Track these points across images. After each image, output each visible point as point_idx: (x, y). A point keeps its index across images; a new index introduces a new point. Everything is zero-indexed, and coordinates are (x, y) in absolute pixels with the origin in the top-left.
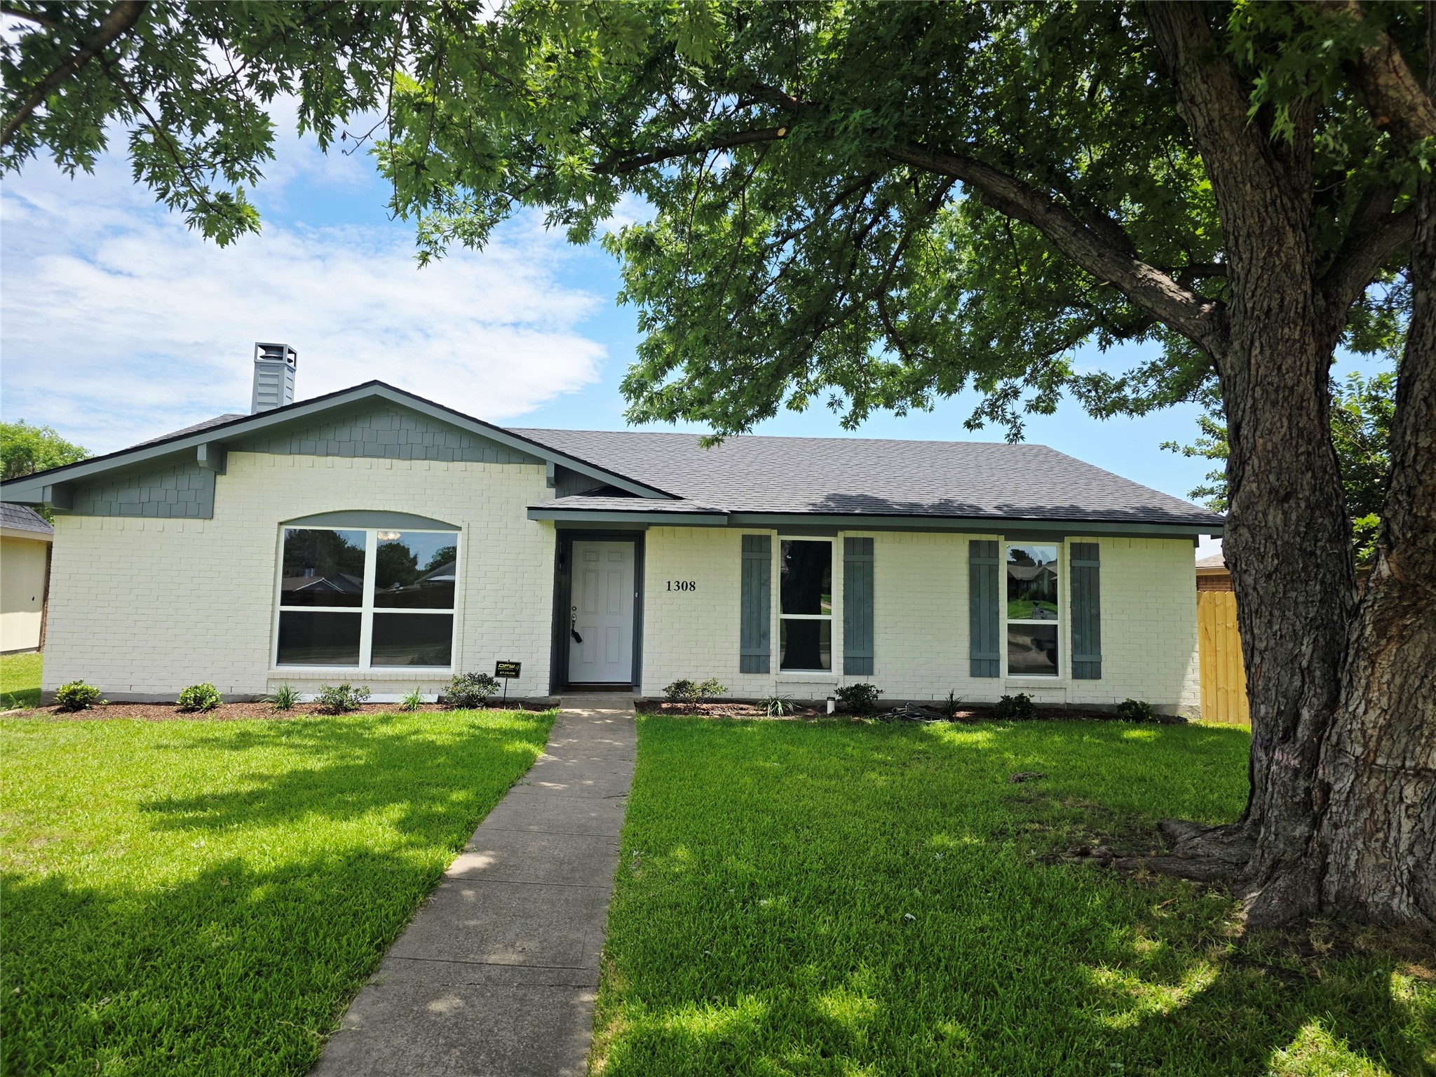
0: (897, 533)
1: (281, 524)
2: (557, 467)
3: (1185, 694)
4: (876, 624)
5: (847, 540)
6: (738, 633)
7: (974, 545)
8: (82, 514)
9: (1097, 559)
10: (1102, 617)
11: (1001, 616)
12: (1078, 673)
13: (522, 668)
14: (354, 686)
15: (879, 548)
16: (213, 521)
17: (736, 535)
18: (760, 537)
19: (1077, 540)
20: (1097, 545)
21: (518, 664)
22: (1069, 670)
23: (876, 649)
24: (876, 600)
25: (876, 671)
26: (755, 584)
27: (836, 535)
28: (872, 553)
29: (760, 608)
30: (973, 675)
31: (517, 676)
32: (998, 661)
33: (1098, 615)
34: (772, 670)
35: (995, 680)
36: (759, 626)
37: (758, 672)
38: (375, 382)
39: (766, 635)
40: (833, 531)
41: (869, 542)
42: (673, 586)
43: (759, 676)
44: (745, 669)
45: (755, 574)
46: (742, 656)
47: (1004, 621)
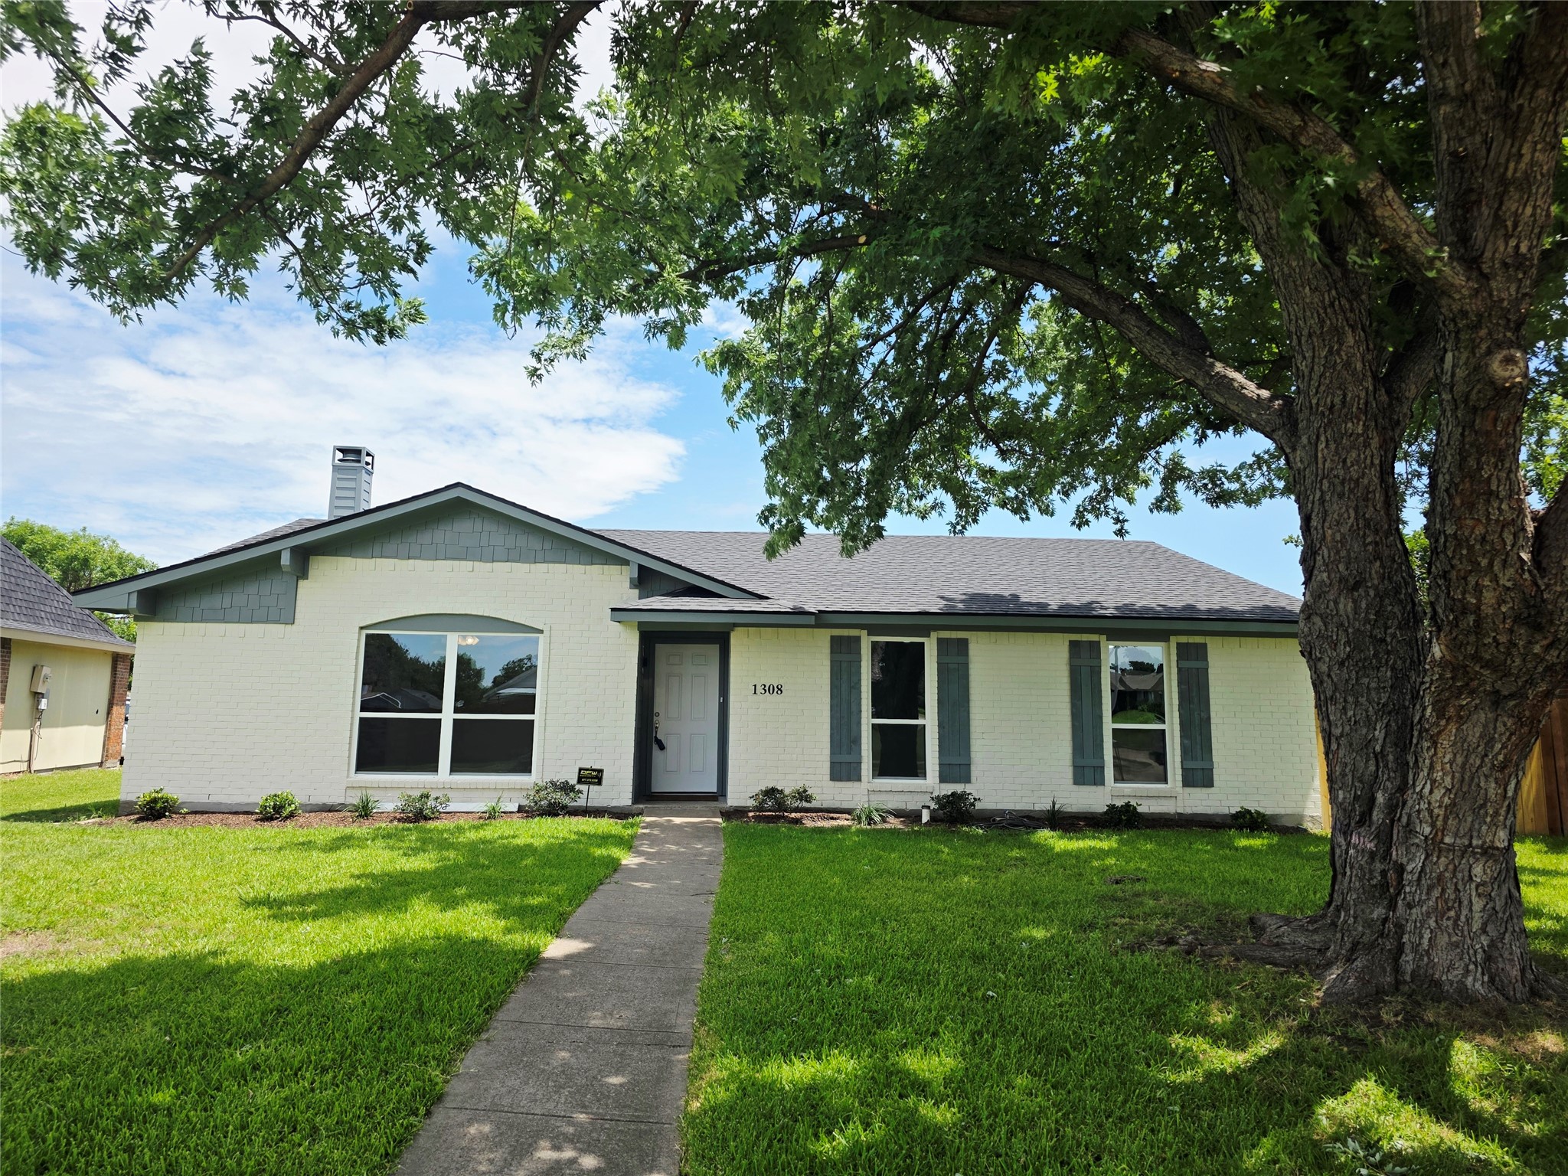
0: (993, 634)
1: (362, 628)
2: (641, 568)
3: (1308, 804)
4: (972, 729)
5: (940, 641)
6: (828, 739)
7: (1074, 645)
8: (164, 620)
9: (1206, 659)
10: (1213, 721)
11: (1105, 720)
12: (1188, 782)
13: (605, 775)
14: (433, 795)
15: (973, 649)
16: (294, 627)
17: (824, 637)
18: (849, 637)
19: (1184, 639)
20: (1205, 645)
21: (601, 771)
22: (1179, 778)
23: (973, 755)
24: (972, 704)
25: (973, 779)
26: (844, 687)
27: (928, 636)
28: (966, 654)
29: (850, 713)
30: (1076, 783)
31: (600, 783)
32: (1102, 767)
33: (1209, 718)
34: (863, 778)
35: (1100, 788)
36: (850, 731)
37: (849, 779)
38: (458, 485)
39: (857, 741)
40: (925, 631)
41: (963, 644)
42: (760, 689)
43: (849, 784)
44: (836, 776)
45: (845, 677)
46: (832, 763)
47: (1109, 726)
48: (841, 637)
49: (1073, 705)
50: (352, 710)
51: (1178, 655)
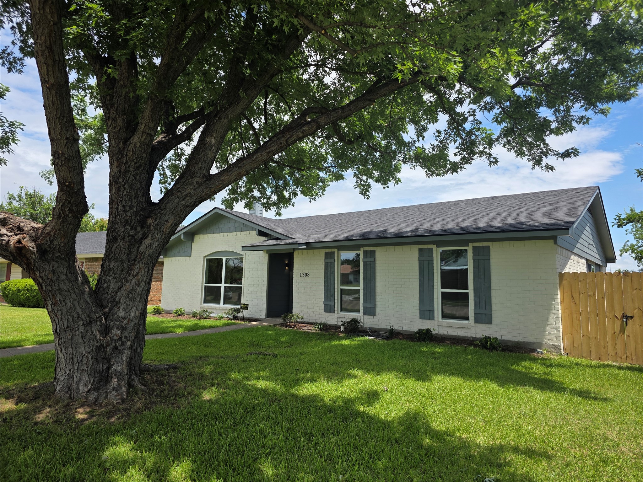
1: (205, 257)
2: (259, 230)
3: (549, 337)
4: (377, 291)
5: (364, 252)
6: (323, 295)
8: (170, 257)
9: (489, 255)
10: (492, 288)
11: (435, 287)
12: (478, 320)
13: (249, 306)
14: (209, 311)
15: (378, 255)
16: (190, 258)
17: (323, 252)
18: (331, 252)
20: (488, 247)
22: (473, 318)
23: (377, 303)
24: (377, 280)
25: (377, 314)
26: (329, 273)
27: (360, 250)
29: (331, 284)
30: (420, 318)
32: (434, 311)
33: (489, 287)
34: (336, 312)
35: (433, 321)
36: (331, 292)
37: (330, 312)
38: (216, 208)
39: (333, 296)
41: (374, 252)
42: (302, 275)
43: (331, 314)
44: (326, 311)
45: (329, 269)
46: (325, 305)
47: (438, 290)
48: (328, 252)
49: (420, 280)
50: (202, 283)
51: (473, 253)
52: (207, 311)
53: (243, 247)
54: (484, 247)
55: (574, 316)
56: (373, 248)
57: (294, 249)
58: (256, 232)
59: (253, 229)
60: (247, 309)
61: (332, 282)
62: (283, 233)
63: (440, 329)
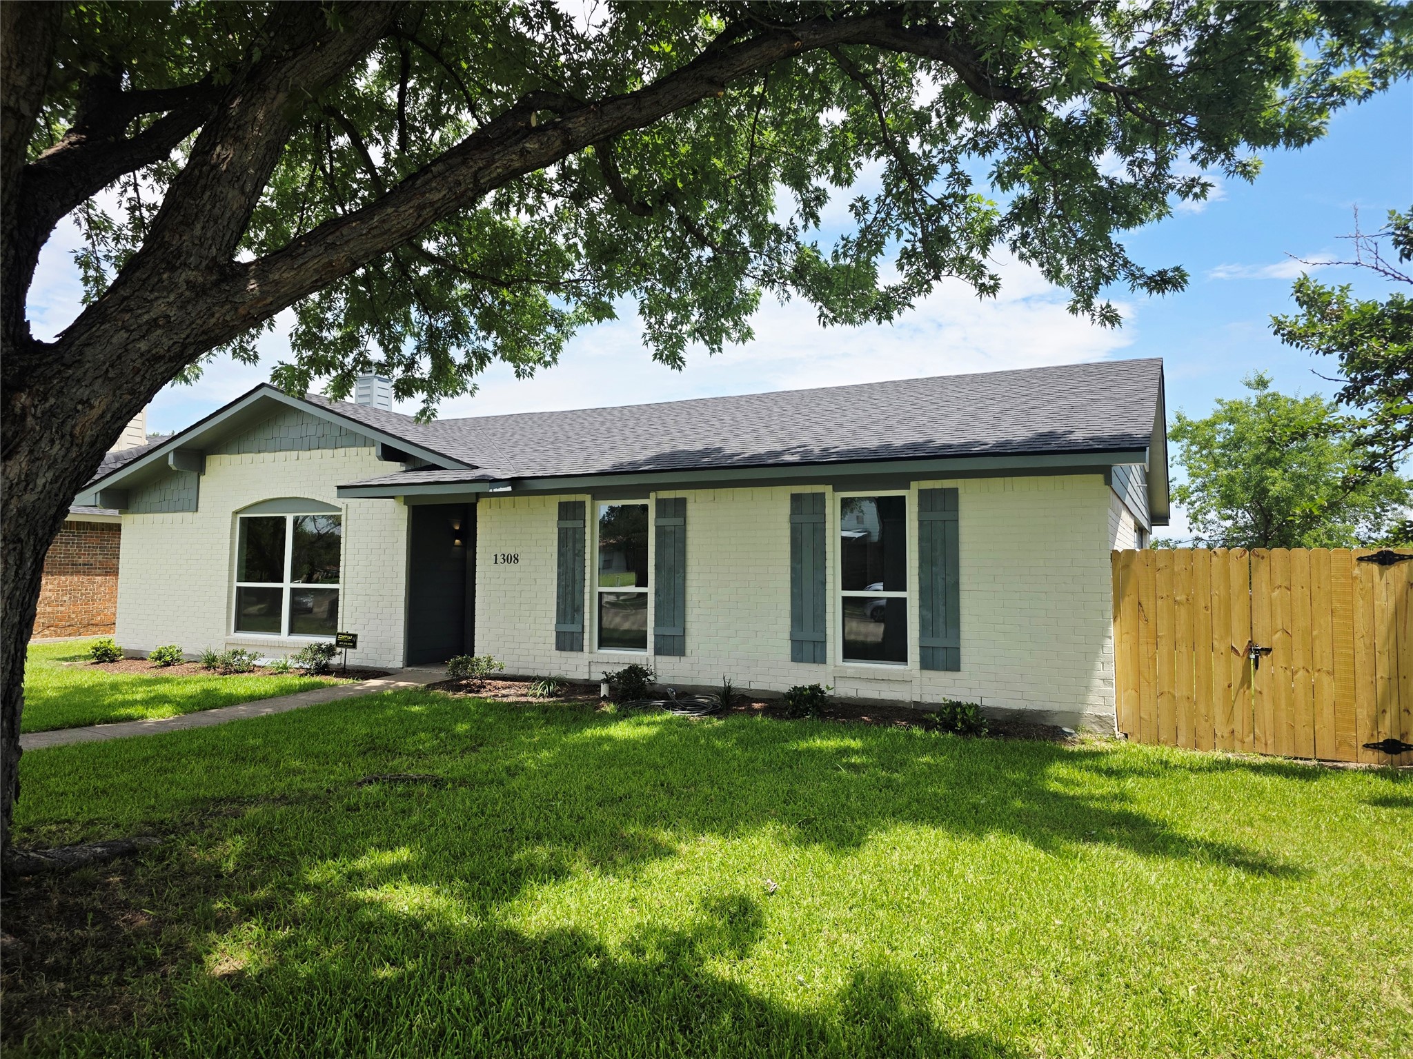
1: (237, 513)
2: (384, 446)
3: (1092, 698)
4: (688, 597)
5: (659, 502)
6: (555, 608)
7: (795, 498)
8: (138, 512)
9: (956, 509)
10: (962, 587)
11: (829, 586)
12: (926, 663)
13: (360, 639)
14: (249, 651)
15: (692, 510)
16: (198, 514)
17: (553, 502)
18: (575, 503)
19: (928, 485)
20: (955, 492)
21: (355, 636)
22: (917, 658)
23: (688, 625)
24: (689, 570)
25: (688, 652)
26: (570, 554)
27: (648, 497)
28: (684, 515)
29: (574, 581)
30: (794, 659)
32: (825, 642)
33: (956, 584)
34: (586, 648)
35: (822, 666)
36: (573, 600)
37: (572, 650)
38: (263, 385)
39: (579, 609)
40: (646, 492)
41: (683, 502)
42: (500, 559)
43: (573, 654)
44: (560, 646)
45: (570, 545)
46: (558, 634)
47: (835, 593)
48: (567, 503)
49: (793, 570)
50: (230, 581)
51: (920, 505)
52: (243, 653)
53: (339, 487)
54: (944, 491)
55: (1143, 648)
56: (679, 494)
57: (478, 496)
58: (375, 451)
59: (367, 442)
60: (354, 646)
61: (578, 577)
62: (448, 453)
63: (839, 684)
